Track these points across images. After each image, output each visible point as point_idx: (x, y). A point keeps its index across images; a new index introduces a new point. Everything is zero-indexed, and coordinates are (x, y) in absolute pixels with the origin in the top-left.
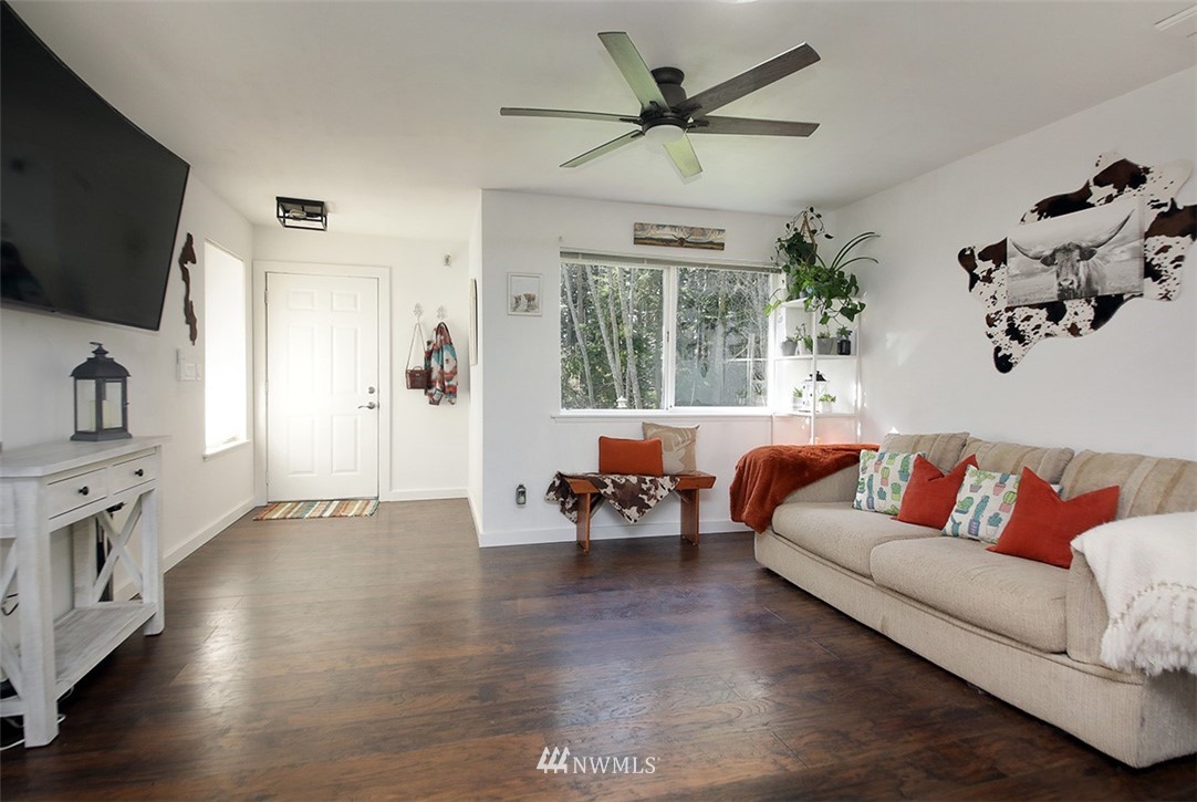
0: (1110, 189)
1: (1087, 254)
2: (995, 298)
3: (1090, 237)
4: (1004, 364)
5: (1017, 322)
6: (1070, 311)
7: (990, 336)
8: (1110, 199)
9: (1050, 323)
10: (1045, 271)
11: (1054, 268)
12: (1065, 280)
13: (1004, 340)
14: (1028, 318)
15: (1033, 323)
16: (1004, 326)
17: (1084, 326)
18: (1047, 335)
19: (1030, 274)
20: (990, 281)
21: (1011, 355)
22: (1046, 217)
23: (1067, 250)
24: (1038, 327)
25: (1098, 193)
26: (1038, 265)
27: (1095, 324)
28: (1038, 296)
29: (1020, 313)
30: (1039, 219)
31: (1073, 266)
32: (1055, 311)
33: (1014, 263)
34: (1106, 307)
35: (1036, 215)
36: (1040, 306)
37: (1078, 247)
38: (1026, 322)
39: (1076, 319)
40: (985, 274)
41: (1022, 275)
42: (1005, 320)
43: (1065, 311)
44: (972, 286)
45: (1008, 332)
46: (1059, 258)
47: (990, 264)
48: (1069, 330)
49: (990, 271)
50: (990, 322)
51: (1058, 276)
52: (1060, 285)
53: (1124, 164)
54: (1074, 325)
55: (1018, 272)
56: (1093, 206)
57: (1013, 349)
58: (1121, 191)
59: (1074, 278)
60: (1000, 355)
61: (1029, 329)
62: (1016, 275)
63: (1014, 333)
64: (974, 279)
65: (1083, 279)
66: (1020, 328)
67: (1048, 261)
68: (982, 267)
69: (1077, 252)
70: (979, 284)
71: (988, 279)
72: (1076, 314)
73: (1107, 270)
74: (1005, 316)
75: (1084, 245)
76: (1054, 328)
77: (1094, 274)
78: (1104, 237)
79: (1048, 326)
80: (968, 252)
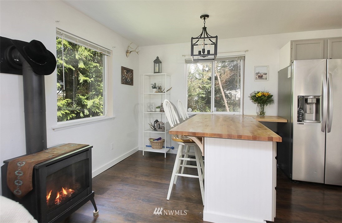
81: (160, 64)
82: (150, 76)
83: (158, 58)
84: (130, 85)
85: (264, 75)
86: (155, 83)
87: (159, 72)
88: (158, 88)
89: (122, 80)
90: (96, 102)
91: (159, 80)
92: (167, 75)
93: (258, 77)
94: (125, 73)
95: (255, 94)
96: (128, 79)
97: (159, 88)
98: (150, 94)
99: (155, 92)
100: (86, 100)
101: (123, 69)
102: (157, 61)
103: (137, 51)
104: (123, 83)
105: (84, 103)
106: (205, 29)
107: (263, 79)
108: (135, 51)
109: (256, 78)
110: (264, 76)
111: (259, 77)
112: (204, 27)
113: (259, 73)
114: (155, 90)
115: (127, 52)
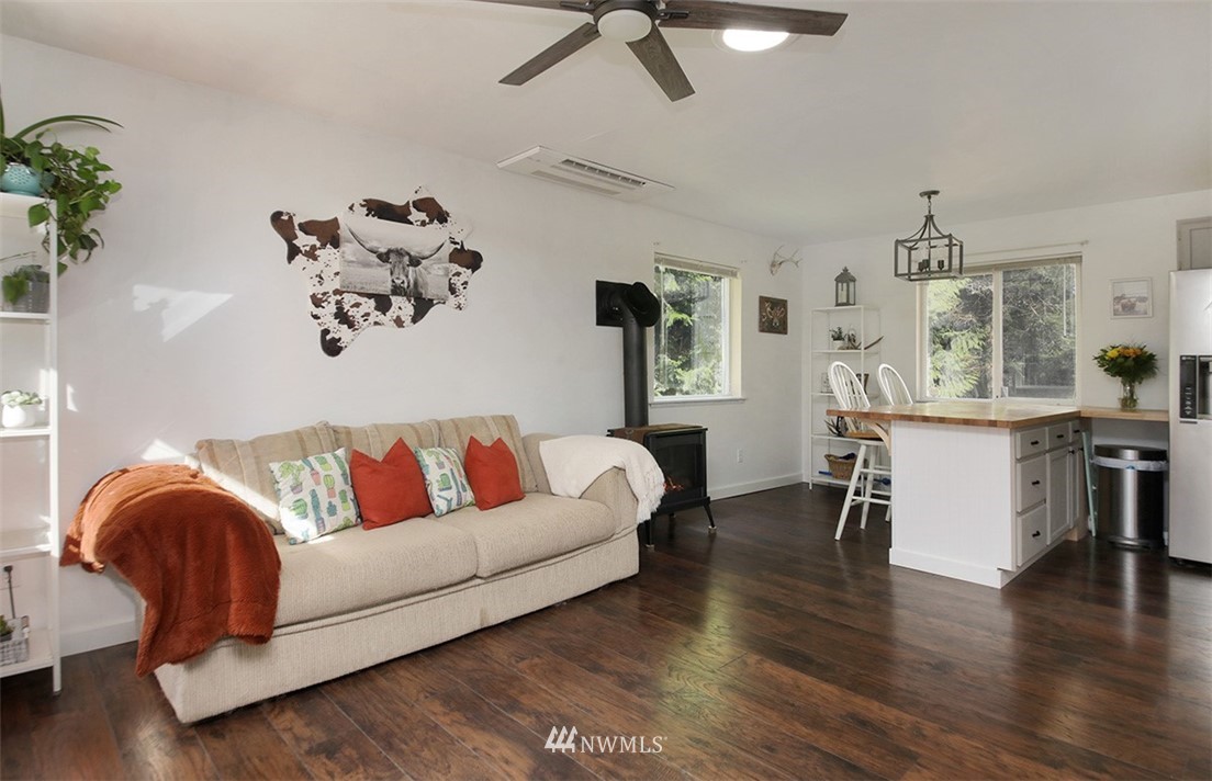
0: (423, 216)
1: (415, 262)
2: (321, 278)
3: (417, 249)
4: (332, 347)
5: (346, 307)
6: (394, 305)
7: (316, 317)
8: (423, 224)
9: (379, 313)
10: (381, 266)
11: (389, 266)
12: (398, 278)
13: (333, 324)
14: (357, 305)
15: (362, 310)
16: (333, 308)
17: (407, 320)
18: (376, 323)
19: (367, 265)
20: (315, 258)
21: (340, 339)
22: (373, 216)
23: (400, 253)
24: (368, 314)
25: (416, 215)
26: (374, 258)
27: (414, 320)
28: (374, 287)
29: (349, 300)
30: (367, 215)
31: (404, 268)
32: (383, 304)
33: (348, 249)
34: (422, 306)
35: (365, 210)
36: (369, 296)
37: (408, 254)
38: (355, 309)
39: (400, 313)
40: (308, 248)
41: (359, 263)
42: (333, 302)
43: (391, 305)
44: (291, 257)
45: (337, 316)
46: (393, 258)
47: (313, 240)
48: (395, 321)
49: (314, 248)
50: (317, 302)
51: (392, 274)
52: (393, 281)
53: (432, 200)
54: (398, 317)
55: (353, 259)
56: (411, 223)
57: (342, 333)
58: (431, 221)
59: (404, 278)
60: (328, 337)
61: (358, 316)
62: (352, 262)
63: (342, 317)
64: (293, 252)
65: (412, 282)
66: (350, 313)
67: (384, 257)
68: (304, 241)
69: (406, 259)
70: (299, 258)
71: (311, 254)
72: (400, 308)
73: (429, 279)
74: (333, 299)
75: (412, 253)
76: (381, 318)
77: (420, 279)
78: (427, 253)
79: (376, 315)
80: (285, 218)
81: (851, 284)
82: (828, 312)
83: (846, 270)
84: (780, 333)
85: (1138, 303)
86: (840, 329)
87: (847, 304)
88: (846, 340)
89: (761, 324)
90: (703, 376)
91: (847, 321)
92: (865, 309)
93: (1120, 309)
94: (769, 309)
95: (1102, 353)
96: (776, 320)
97: (849, 340)
98: (830, 354)
99: (841, 348)
100: (679, 370)
101: (763, 300)
102: (845, 278)
103: (795, 259)
104: (762, 331)
105: (675, 376)
106: (930, 218)
107: (1137, 313)
108: (791, 260)
109: (1116, 313)
110: (1140, 306)
111: (1124, 307)
112: (927, 213)
113: (1122, 297)
114: (839, 343)
115: (773, 265)
